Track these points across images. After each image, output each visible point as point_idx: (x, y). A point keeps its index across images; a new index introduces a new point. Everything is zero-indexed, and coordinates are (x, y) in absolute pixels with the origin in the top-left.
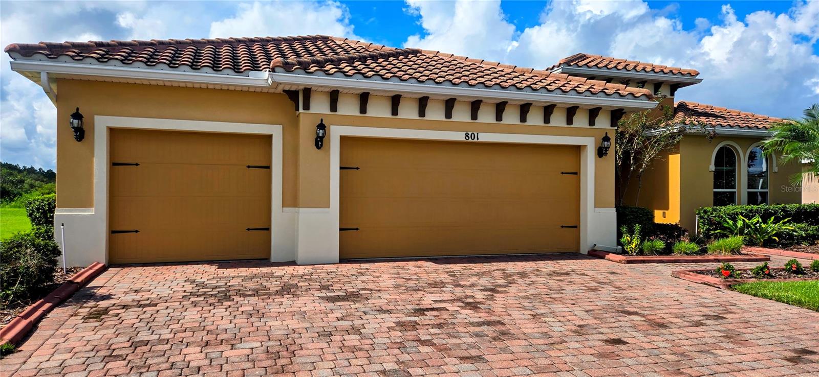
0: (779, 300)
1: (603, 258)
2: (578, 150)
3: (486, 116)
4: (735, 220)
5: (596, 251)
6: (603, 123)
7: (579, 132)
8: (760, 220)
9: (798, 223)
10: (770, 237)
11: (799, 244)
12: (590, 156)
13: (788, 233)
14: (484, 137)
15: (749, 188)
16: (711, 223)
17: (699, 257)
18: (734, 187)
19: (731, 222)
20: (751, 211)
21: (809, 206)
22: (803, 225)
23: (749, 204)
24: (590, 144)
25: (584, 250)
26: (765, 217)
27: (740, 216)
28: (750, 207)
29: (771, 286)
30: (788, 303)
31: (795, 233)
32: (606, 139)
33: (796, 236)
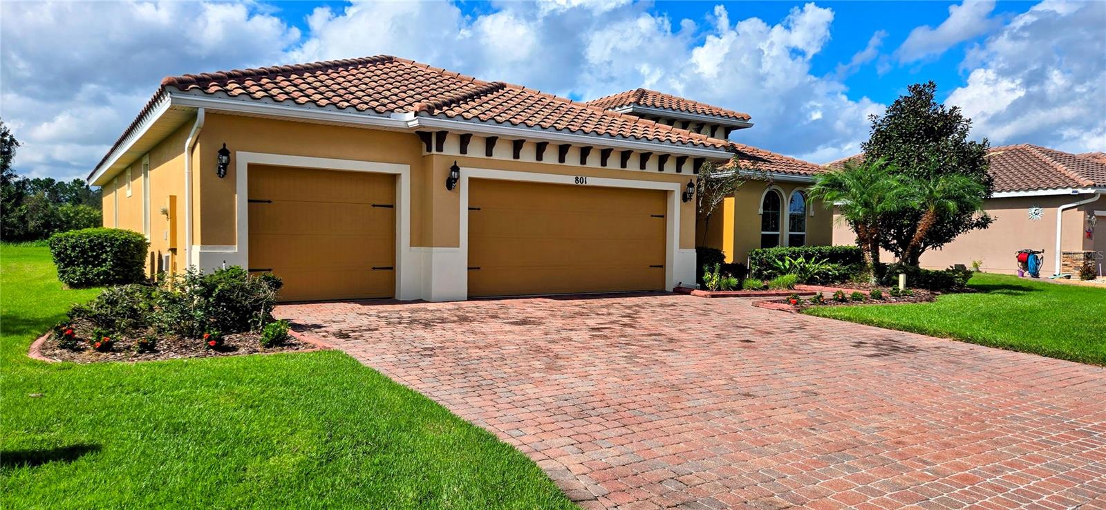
0: (835, 318)
1: (689, 294)
2: (665, 194)
3: (593, 161)
4: (783, 261)
5: (681, 288)
6: (687, 169)
7: (669, 178)
8: (804, 261)
9: (832, 263)
10: (812, 276)
11: (833, 282)
12: (677, 198)
13: (824, 272)
14: (591, 181)
15: (790, 231)
16: (761, 264)
17: (764, 292)
18: (777, 230)
19: (780, 263)
20: (794, 253)
21: (840, 248)
22: (837, 265)
23: (790, 246)
24: (676, 188)
25: (669, 287)
26: (808, 257)
27: (787, 257)
28: (793, 249)
29: (828, 309)
30: (841, 320)
31: (830, 273)
32: (691, 185)
33: (831, 275)
